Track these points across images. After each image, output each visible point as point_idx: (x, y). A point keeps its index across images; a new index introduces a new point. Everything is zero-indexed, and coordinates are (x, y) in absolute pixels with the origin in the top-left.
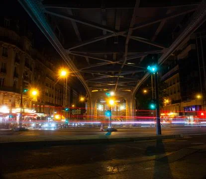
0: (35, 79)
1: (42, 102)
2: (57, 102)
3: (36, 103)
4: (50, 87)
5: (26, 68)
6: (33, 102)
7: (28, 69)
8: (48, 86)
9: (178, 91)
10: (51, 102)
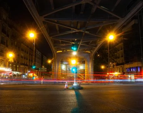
0: (12, 44)
1: (18, 63)
2: (30, 63)
3: (13, 64)
4: (25, 52)
5: (3, 34)
6: (9, 63)
7: (5, 35)
8: (23, 51)
9: (122, 56)
10: (26, 63)
